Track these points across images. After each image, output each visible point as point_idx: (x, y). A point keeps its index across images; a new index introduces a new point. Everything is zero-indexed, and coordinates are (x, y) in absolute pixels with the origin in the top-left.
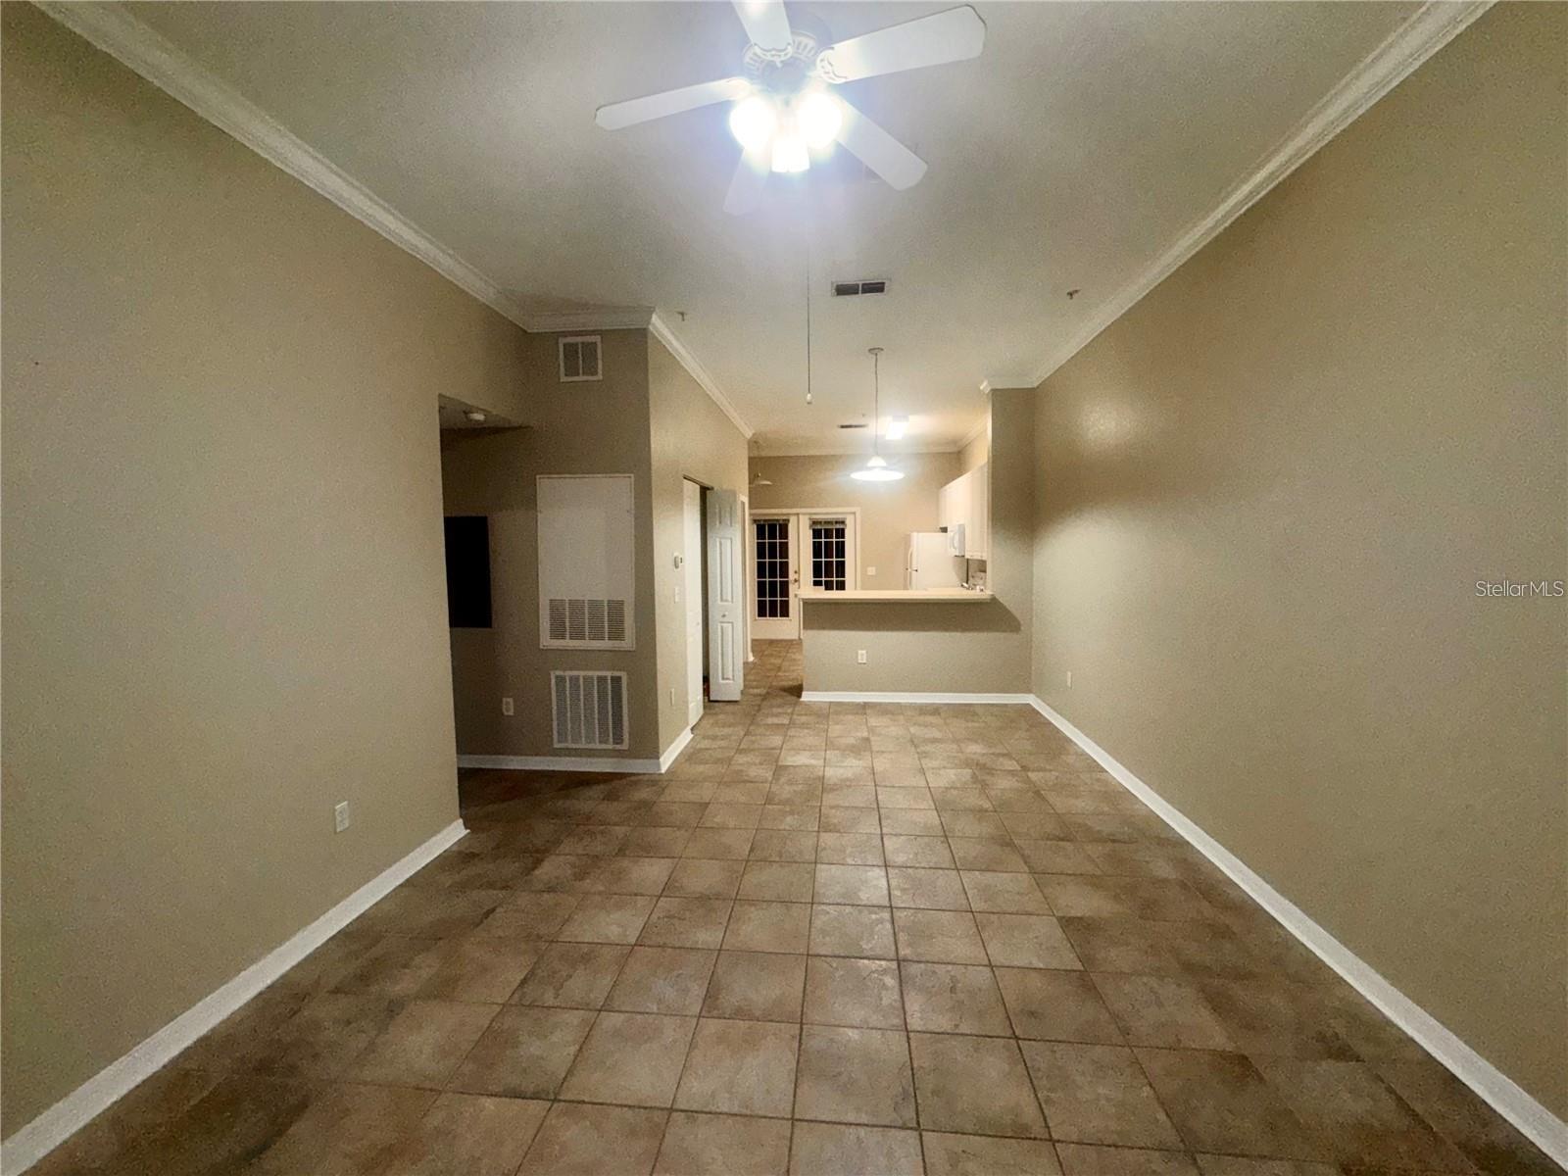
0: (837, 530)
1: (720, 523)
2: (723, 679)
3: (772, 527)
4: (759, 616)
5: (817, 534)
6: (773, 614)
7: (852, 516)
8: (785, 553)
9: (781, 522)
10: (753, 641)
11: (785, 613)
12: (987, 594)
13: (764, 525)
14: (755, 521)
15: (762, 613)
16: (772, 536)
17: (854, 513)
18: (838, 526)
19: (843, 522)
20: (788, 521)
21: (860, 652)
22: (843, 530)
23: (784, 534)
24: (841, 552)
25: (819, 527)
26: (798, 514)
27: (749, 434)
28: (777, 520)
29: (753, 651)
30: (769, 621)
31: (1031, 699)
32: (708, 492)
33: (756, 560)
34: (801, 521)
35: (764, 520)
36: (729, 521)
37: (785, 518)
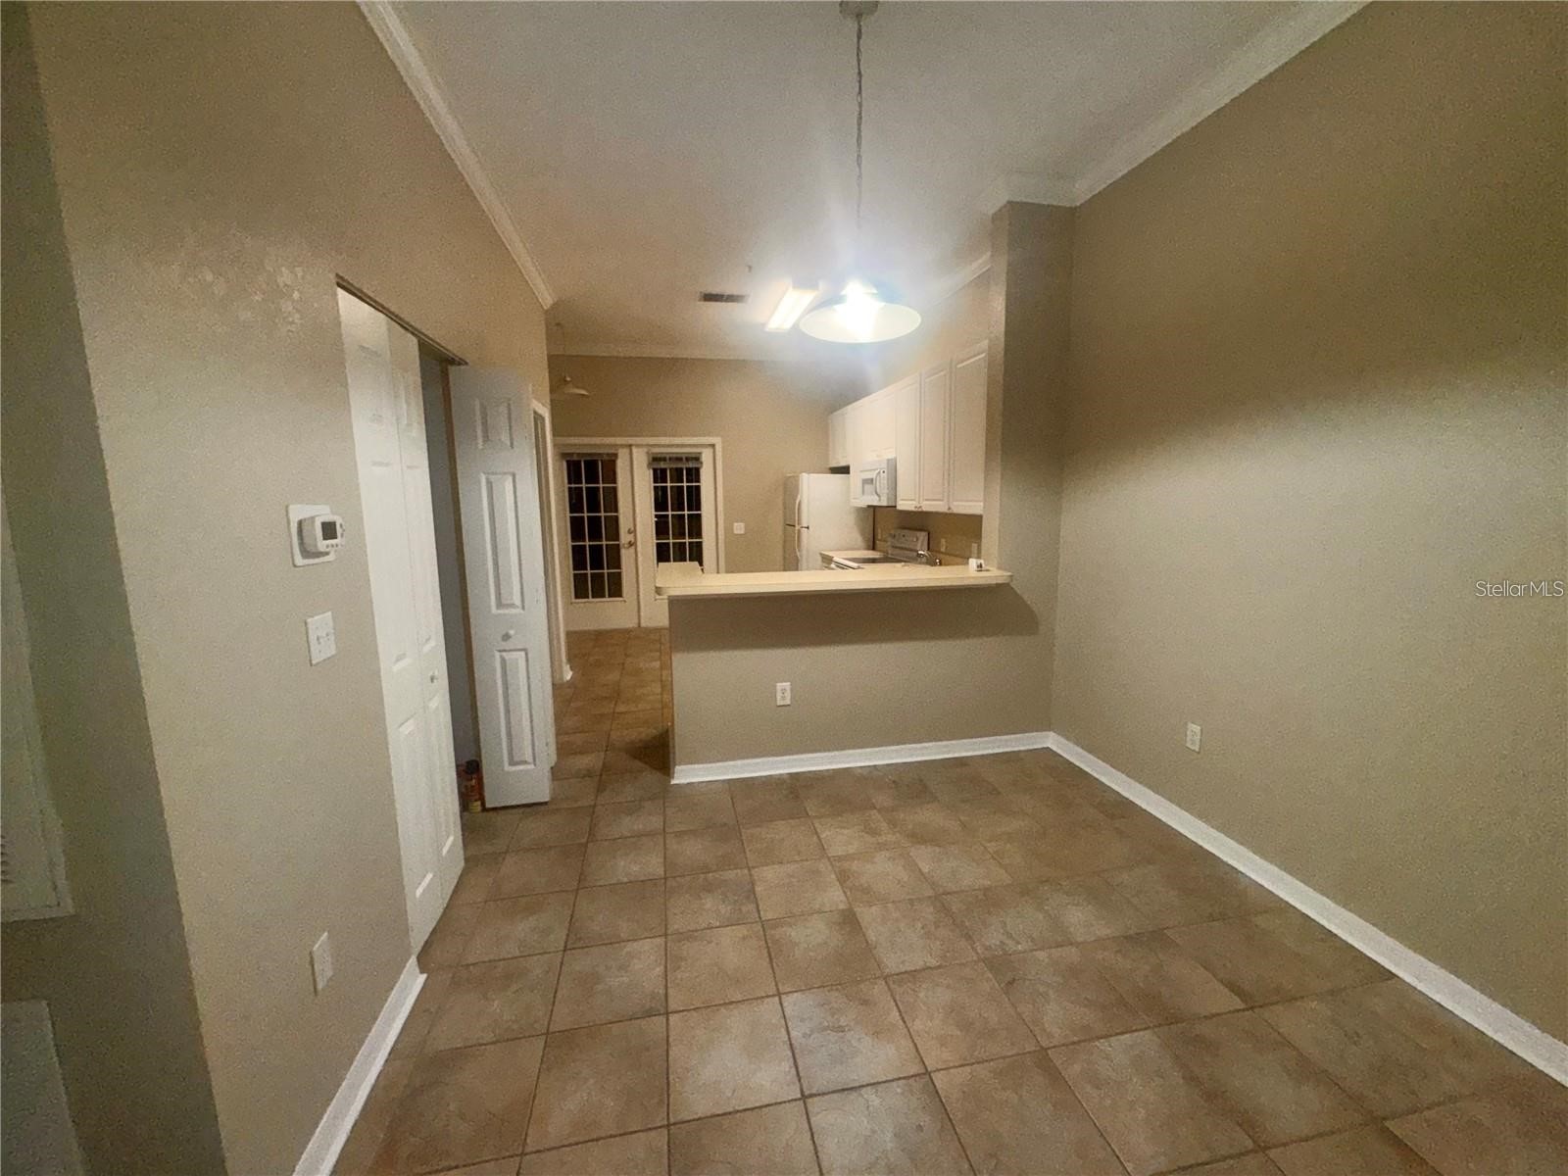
1: (486, 438)
2: (512, 763)
3: (592, 465)
4: (577, 597)
5: (659, 476)
6: (598, 593)
7: (710, 450)
8: (613, 505)
9: (606, 458)
10: (568, 634)
11: (616, 591)
13: (579, 462)
14: (564, 455)
15: (580, 592)
16: (592, 477)
17: (713, 446)
18: (691, 465)
19: (697, 459)
20: (616, 455)
21: (780, 686)
22: (697, 470)
23: (611, 476)
24: (695, 503)
25: (662, 465)
26: (630, 446)
27: (547, 300)
28: (601, 454)
29: (569, 660)
31: (1052, 741)
33: (568, 515)
34: (635, 455)
35: (578, 454)
36: (505, 438)
37: (613, 451)
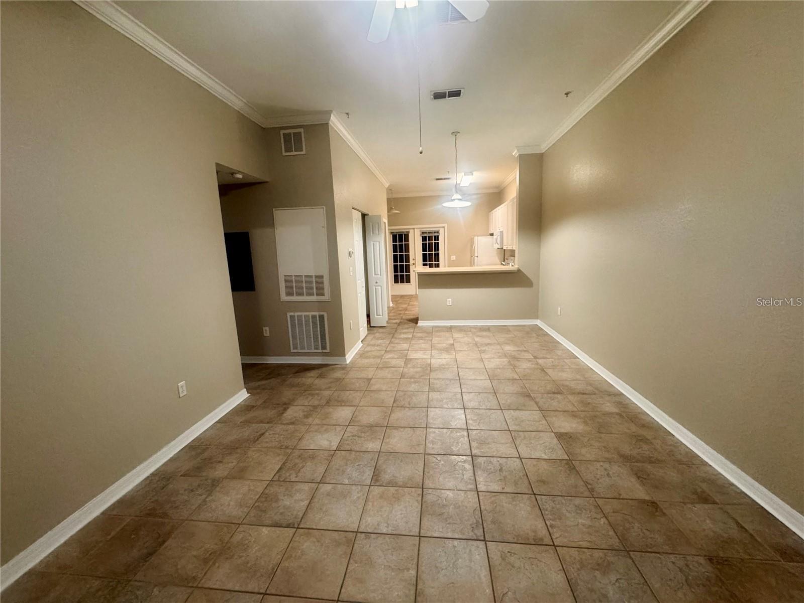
0: (435, 237)
1: (373, 233)
2: (377, 315)
3: (401, 236)
4: (395, 283)
5: (424, 239)
6: (402, 282)
8: (407, 250)
9: (405, 233)
10: (392, 296)
11: (408, 281)
12: (516, 267)
13: (396, 235)
14: (391, 233)
15: (396, 281)
16: (401, 240)
17: (444, 227)
18: (436, 234)
19: (438, 232)
20: (409, 232)
21: (448, 300)
22: (438, 236)
23: (407, 239)
24: (437, 248)
25: (425, 235)
26: (414, 229)
27: (387, 185)
28: (404, 232)
29: (392, 301)
30: (400, 285)
31: (538, 322)
32: (366, 216)
33: (393, 254)
34: (415, 232)
35: (396, 232)
36: (377, 232)
37: (407, 231)
